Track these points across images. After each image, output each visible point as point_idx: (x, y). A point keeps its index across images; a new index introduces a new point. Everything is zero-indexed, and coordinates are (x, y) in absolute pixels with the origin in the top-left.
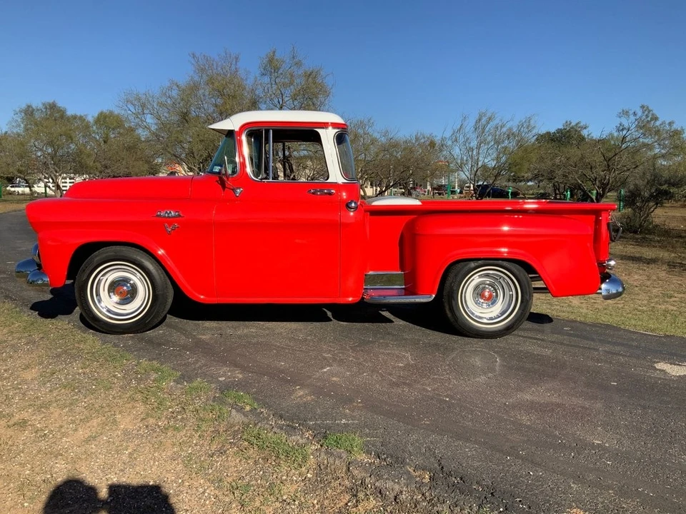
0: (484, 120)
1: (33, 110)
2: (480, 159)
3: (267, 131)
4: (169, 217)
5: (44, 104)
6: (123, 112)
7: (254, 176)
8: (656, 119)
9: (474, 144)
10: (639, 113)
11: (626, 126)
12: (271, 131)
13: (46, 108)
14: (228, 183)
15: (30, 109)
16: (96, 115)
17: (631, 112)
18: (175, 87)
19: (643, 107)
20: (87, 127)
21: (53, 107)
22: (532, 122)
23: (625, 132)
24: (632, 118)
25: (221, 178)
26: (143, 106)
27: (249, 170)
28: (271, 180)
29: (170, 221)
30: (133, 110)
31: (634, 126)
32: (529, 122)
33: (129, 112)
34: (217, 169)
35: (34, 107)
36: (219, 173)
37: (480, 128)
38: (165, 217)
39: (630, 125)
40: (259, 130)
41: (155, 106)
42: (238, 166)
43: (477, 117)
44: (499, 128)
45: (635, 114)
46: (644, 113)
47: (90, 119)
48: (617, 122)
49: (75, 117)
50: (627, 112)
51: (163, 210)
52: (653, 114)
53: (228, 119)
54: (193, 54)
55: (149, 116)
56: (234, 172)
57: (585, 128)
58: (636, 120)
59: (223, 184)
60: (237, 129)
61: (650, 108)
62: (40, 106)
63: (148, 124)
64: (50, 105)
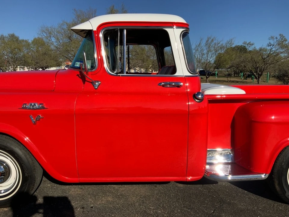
0: (210, 41)
1: (4, 37)
2: (208, 59)
3: (122, 31)
4: (34, 109)
5: (9, 35)
6: (41, 36)
7: (111, 70)
8: (286, 40)
9: (205, 52)
10: (279, 37)
11: (272, 43)
12: (125, 30)
13: (10, 36)
14: (88, 77)
15: (3, 37)
16: (33, 40)
17: (275, 37)
18: (65, 24)
19: (280, 35)
20: (29, 45)
21: (13, 36)
22: (233, 41)
23: (271, 46)
24: (275, 40)
25: (81, 72)
26: (50, 33)
27: (106, 65)
28: (125, 74)
29: (35, 112)
30: (46, 36)
31: (276, 44)
32: (231, 41)
33: (44, 36)
34: (78, 65)
35: (4, 36)
36: (79, 68)
37: (208, 44)
38: (30, 108)
39: (274, 43)
40: (114, 30)
41: (56, 33)
42: (96, 61)
43: (207, 39)
44: (217, 44)
45: (276, 38)
46: (280, 37)
47: (30, 41)
48: (268, 42)
49: (23, 41)
50: (273, 37)
51: (28, 103)
52: (285, 38)
53: (88, 22)
54: (75, 10)
55: (53, 38)
56: (92, 67)
57: (253, 45)
58: (277, 41)
59: (83, 78)
60: (95, 29)
61: (284, 35)
62: (7, 35)
63: (52, 42)
64: (11, 35)
